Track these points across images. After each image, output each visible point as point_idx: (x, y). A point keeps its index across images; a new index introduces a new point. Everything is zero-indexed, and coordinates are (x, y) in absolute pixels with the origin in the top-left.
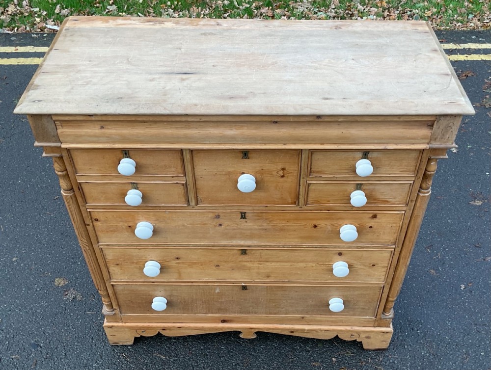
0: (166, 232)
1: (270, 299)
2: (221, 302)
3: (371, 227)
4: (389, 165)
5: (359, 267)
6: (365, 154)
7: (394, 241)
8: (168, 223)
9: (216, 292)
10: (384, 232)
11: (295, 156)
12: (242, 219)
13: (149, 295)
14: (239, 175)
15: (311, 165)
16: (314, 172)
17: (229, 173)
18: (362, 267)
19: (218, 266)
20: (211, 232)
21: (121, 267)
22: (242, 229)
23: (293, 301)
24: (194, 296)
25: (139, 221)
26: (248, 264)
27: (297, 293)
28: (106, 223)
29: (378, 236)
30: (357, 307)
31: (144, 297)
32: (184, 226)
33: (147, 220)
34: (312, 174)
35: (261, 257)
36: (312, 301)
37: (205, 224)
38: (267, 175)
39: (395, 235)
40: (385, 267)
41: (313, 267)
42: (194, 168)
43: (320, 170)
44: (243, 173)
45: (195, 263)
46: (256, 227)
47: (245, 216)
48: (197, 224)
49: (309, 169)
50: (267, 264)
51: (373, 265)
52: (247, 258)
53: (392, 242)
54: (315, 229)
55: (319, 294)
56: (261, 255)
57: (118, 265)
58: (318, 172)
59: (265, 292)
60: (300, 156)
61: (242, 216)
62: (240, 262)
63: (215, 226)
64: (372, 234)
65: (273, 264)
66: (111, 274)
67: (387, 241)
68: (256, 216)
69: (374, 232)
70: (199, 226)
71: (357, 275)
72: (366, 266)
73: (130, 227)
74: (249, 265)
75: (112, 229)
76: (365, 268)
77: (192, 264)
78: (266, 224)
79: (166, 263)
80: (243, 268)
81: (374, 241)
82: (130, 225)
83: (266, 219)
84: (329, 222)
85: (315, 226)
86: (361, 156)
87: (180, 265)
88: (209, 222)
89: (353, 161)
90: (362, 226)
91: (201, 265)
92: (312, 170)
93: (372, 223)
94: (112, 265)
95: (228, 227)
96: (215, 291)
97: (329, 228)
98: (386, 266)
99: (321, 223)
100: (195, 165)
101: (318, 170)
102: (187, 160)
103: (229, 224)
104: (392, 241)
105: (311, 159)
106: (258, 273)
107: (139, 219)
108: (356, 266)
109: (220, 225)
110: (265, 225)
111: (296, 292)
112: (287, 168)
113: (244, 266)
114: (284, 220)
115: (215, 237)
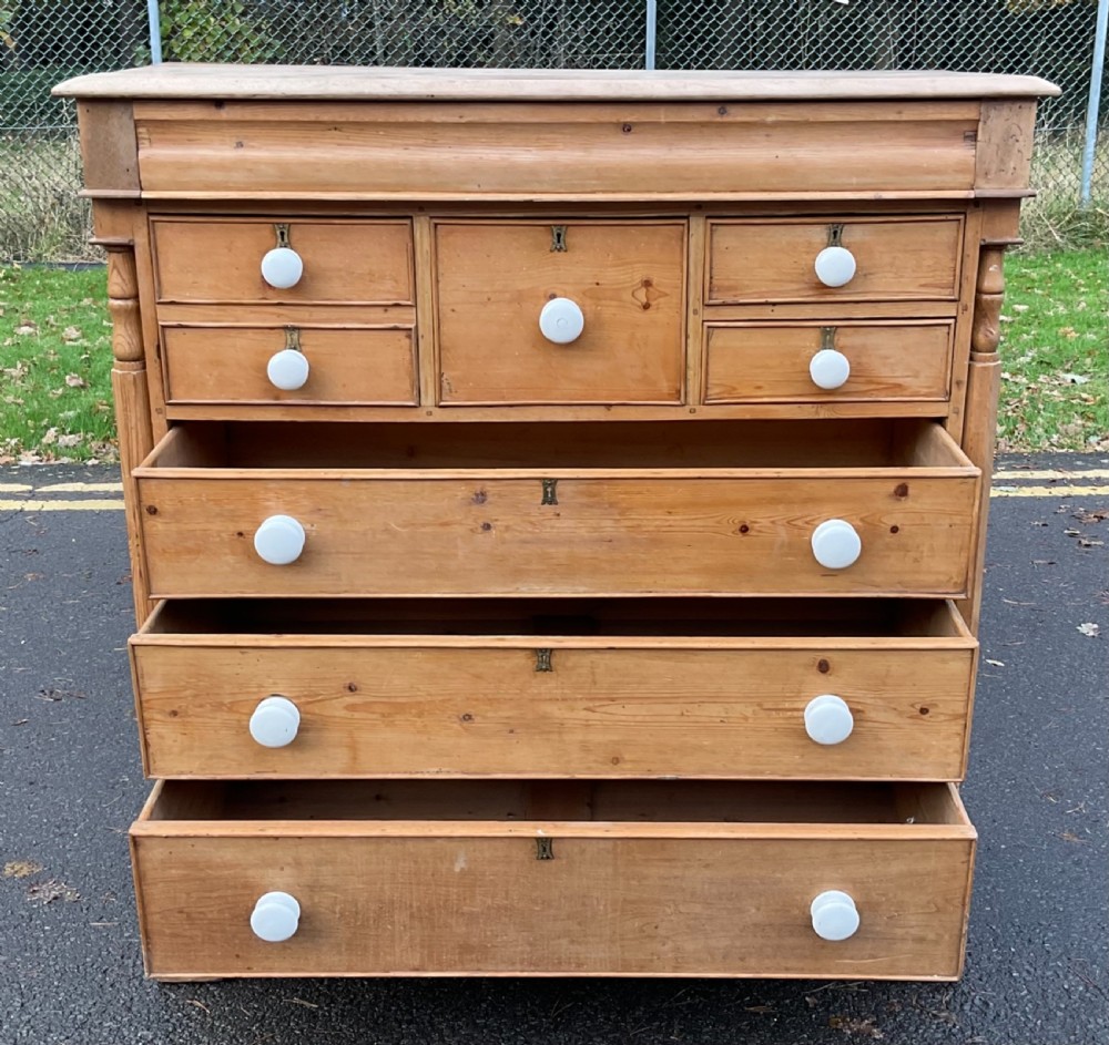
0: (338, 553)
1: (625, 900)
2: (471, 913)
3: (894, 530)
4: (892, 265)
5: (881, 716)
6: (835, 233)
7: (960, 580)
8: (346, 521)
9: (457, 869)
10: (932, 549)
11: (673, 242)
12: (546, 505)
13: (246, 886)
14: (543, 301)
15: (711, 268)
16: (719, 291)
17: (519, 298)
18: (892, 717)
19: (468, 717)
20: (460, 553)
21: (184, 724)
22: (546, 541)
23: (698, 908)
24: (386, 887)
25: (268, 512)
26: (555, 711)
27: (708, 873)
28: (178, 521)
29: (916, 560)
30: (899, 932)
31: (230, 892)
32: (387, 530)
33: (291, 510)
34: (714, 296)
35: (595, 683)
36: (758, 909)
37: (446, 524)
38: (608, 302)
39: (963, 560)
40: (956, 717)
41: (746, 718)
42: (437, 281)
43: (732, 283)
44: (553, 297)
45: (400, 708)
46: (583, 532)
47: (553, 493)
48: (423, 525)
49: (707, 277)
50: (613, 708)
51: (924, 711)
52: (552, 684)
53: (956, 583)
54: (745, 539)
55: (779, 875)
56: (593, 673)
57: (175, 713)
58: (730, 288)
59: (610, 870)
60: (686, 239)
61: (546, 493)
62: (532, 700)
63: (472, 530)
64: (902, 553)
65: (631, 709)
66: (151, 750)
67: (942, 578)
68: (582, 493)
69: (904, 548)
70: (428, 529)
71: (880, 750)
72: (900, 714)
73: (240, 534)
74: (557, 713)
75: (190, 544)
76: (897, 720)
77: (393, 711)
78: (609, 523)
79: (316, 709)
80: (541, 727)
81: (907, 578)
82: (243, 527)
83: (612, 505)
84: (781, 513)
85: (744, 529)
86: (826, 241)
87: (357, 715)
88: (458, 518)
89: (808, 253)
90: (868, 523)
91: (420, 715)
92: (714, 282)
93: (898, 514)
94: (158, 717)
95: (507, 536)
96: (452, 862)
97: (783, 534)
98: (962, 711)
99: (760, 518)
100: (440, 271)
101: (726, 283)
102: (422, 256)
103: (511, 523)
104: (955, 579)
105: (711, 248)
106: (585, 748)
107: (267, 508)
108: (872, 715)
109: (487, 527)
110: (608, 526)
111: (707, 866)
112: (654, 283)
113: (544, 717)
114: (658, 506)
115: (473, 570)
